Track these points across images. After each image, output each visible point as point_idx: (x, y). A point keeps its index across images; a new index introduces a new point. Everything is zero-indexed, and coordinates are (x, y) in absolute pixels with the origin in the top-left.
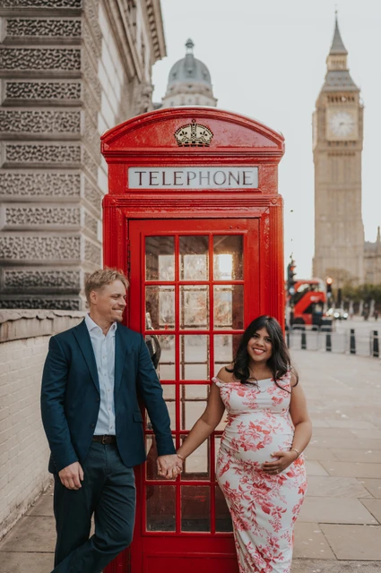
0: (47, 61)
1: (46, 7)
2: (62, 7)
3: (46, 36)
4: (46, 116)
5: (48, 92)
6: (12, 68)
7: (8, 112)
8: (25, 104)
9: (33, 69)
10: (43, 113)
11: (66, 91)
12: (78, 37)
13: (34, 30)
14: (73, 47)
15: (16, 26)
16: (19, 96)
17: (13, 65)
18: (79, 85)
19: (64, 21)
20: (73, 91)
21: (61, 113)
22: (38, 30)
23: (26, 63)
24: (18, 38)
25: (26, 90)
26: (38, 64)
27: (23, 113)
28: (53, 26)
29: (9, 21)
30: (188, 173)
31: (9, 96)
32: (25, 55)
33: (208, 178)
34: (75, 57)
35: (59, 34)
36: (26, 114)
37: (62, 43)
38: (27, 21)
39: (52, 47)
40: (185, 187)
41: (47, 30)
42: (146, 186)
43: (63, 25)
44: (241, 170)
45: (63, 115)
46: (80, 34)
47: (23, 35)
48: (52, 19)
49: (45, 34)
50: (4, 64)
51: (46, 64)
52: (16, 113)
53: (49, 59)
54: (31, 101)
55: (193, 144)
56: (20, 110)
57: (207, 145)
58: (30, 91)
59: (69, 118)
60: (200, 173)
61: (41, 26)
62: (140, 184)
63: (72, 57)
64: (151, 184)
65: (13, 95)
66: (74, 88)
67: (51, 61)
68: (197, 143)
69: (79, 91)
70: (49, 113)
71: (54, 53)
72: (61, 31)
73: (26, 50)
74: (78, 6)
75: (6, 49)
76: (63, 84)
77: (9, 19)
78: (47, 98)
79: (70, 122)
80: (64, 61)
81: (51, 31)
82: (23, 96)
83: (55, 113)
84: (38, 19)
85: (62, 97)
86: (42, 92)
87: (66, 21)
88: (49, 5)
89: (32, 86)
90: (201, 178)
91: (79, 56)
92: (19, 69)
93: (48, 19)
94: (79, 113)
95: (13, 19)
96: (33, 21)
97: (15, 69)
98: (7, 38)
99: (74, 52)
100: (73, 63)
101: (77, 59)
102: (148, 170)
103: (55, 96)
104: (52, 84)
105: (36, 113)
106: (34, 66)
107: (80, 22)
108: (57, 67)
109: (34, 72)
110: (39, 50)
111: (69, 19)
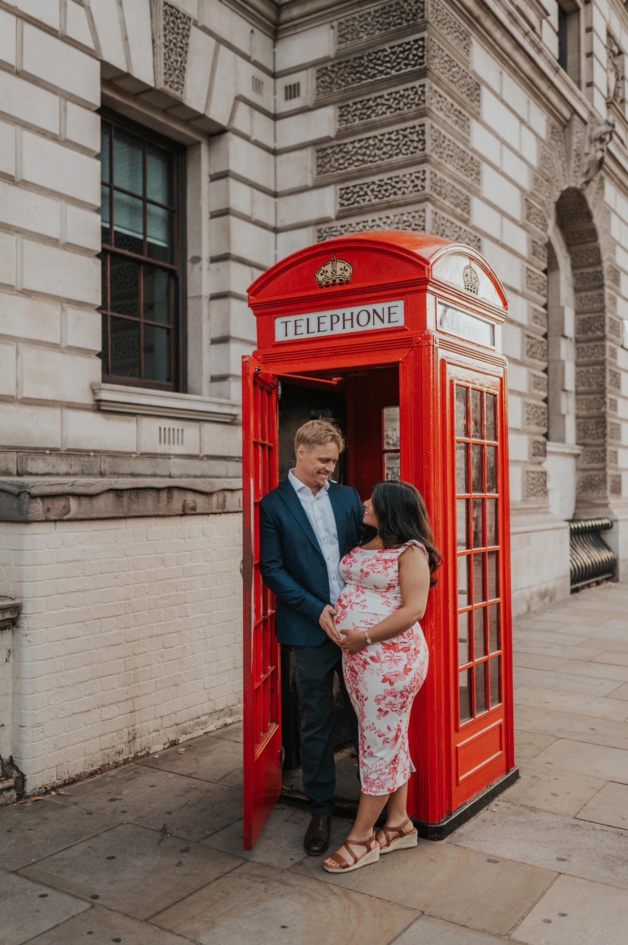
0: (384, 150)
1: (383, 77)
2: (403, 71)
3: (384, 116)
4: (384, 223)
5: (386, 190)
6: (346, 168)
7: (342, 227)
8: (361, 211)
9: (369, 164)
10: (381, 219)
11: (409, 183)
12: (421, 106)
13: (370, 111)
14: (416, 122)
15: (349, 112)
16: (353, 203)
17: (346, 165)
18: (424, 172)
19: (404, 90)
20: (416, 182)
21: (402, 215)
22: (374, 111)
23: (361, 158)
24: (351, 127)
25: (362, 193)
26: (375, 156)
27: (358, 224)
28: (392, 100)
29: (341, 108)
30: (332, 316)
31: (342, 205)
32: (360, 148)
33: (352, 319)
34: (418, 135)
35: (399, 109)
36: (361, 226)
37: (404, 120)
38: (361, 102)
39: (390, 129)
40: (329, 333)
41: (385, 107)
42: (291, 337)
43: (402, 96)
44: (386, 305)
45: (405, 218)
46: (424, 101)
47: (357, 122)
48: (389, 91)
49: (384, 113)
50: (336, 165)
51: (384, 153)
52: (350, 225)
53: (386, 145)
54: (367, 206)
55: (334, 283)
56: (353, 221)
57: (347, 282)
58: (366, 194)
59: (411, 220)
60: (344, 314)
61: (377, 105)
62: (286, 335)
63: (415, 137)
64: (296, 334)
65: (346, 203)
66: (417, 178)
67: (389, 147)
68: (338, 281)
69: (423, 180)
70: (388, 217)
71: (393, 137)
72: (402, 104)
73: (360, 141)
74: (421, 64)
75: (339, 146)
76: (404, 176)
77: (341, 105)
78: (385, 199)
79: (413, 226)
80: (405, 145)
81: (390, 107)
82: (358, 202)
83: (395, 216)
84: (373, 96)
85: (404, 193)
86: (379, 191)
87: (407, 90)
88: (387, 73)
89: (368, 187)
90: (344, 320)
91: (423, 132)
92: (353, 168)
93: (385, 93)
94: (424, 211)
95: (345, 104)
96: (368, 100)
97: (349, 169)
98: (339, 131)
99: (418, 128)
100: (415, 144)
101: (421, 137)
102: (292, 318)
103: (395, 193)
104: (391, 179)
105: (373, 221)
106: (371, 159)
107: (423, 86)
108: (397, 154)
109: (370, 168)
110: (375, 137)
111: (409, 85)
